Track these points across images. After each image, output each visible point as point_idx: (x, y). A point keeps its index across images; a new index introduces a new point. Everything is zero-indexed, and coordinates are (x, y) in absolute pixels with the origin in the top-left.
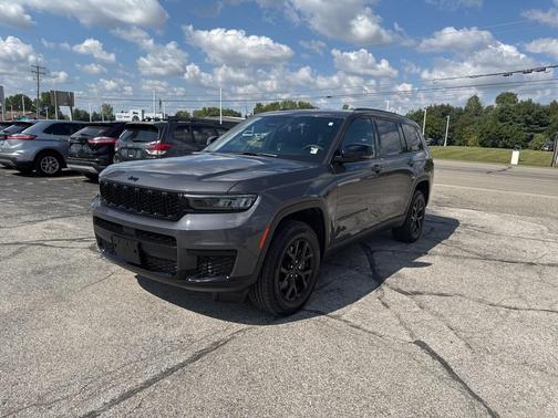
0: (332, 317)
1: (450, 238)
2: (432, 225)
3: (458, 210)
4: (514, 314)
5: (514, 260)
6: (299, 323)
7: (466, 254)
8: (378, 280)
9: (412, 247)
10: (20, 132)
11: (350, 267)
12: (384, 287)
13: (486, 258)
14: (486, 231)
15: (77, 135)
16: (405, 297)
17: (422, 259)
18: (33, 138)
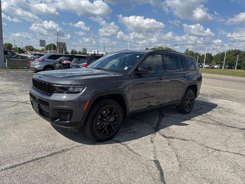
0: (123, 145)
1: (208, 113)
2: (202, 106)
3: (220, 100)
4: (216, 153)
5: (235, 126)
6: (105, 145)
7: (210, 121)
8: (157, 129)
9: (185, 116)
10: (39, 58)
11: (147, 123)
12: (157, 133)
13: (220, 124)
14: (229, 111)
15: (58, 60)
16: (164, 139)
17: (186, 122)
18: (43, 61)
